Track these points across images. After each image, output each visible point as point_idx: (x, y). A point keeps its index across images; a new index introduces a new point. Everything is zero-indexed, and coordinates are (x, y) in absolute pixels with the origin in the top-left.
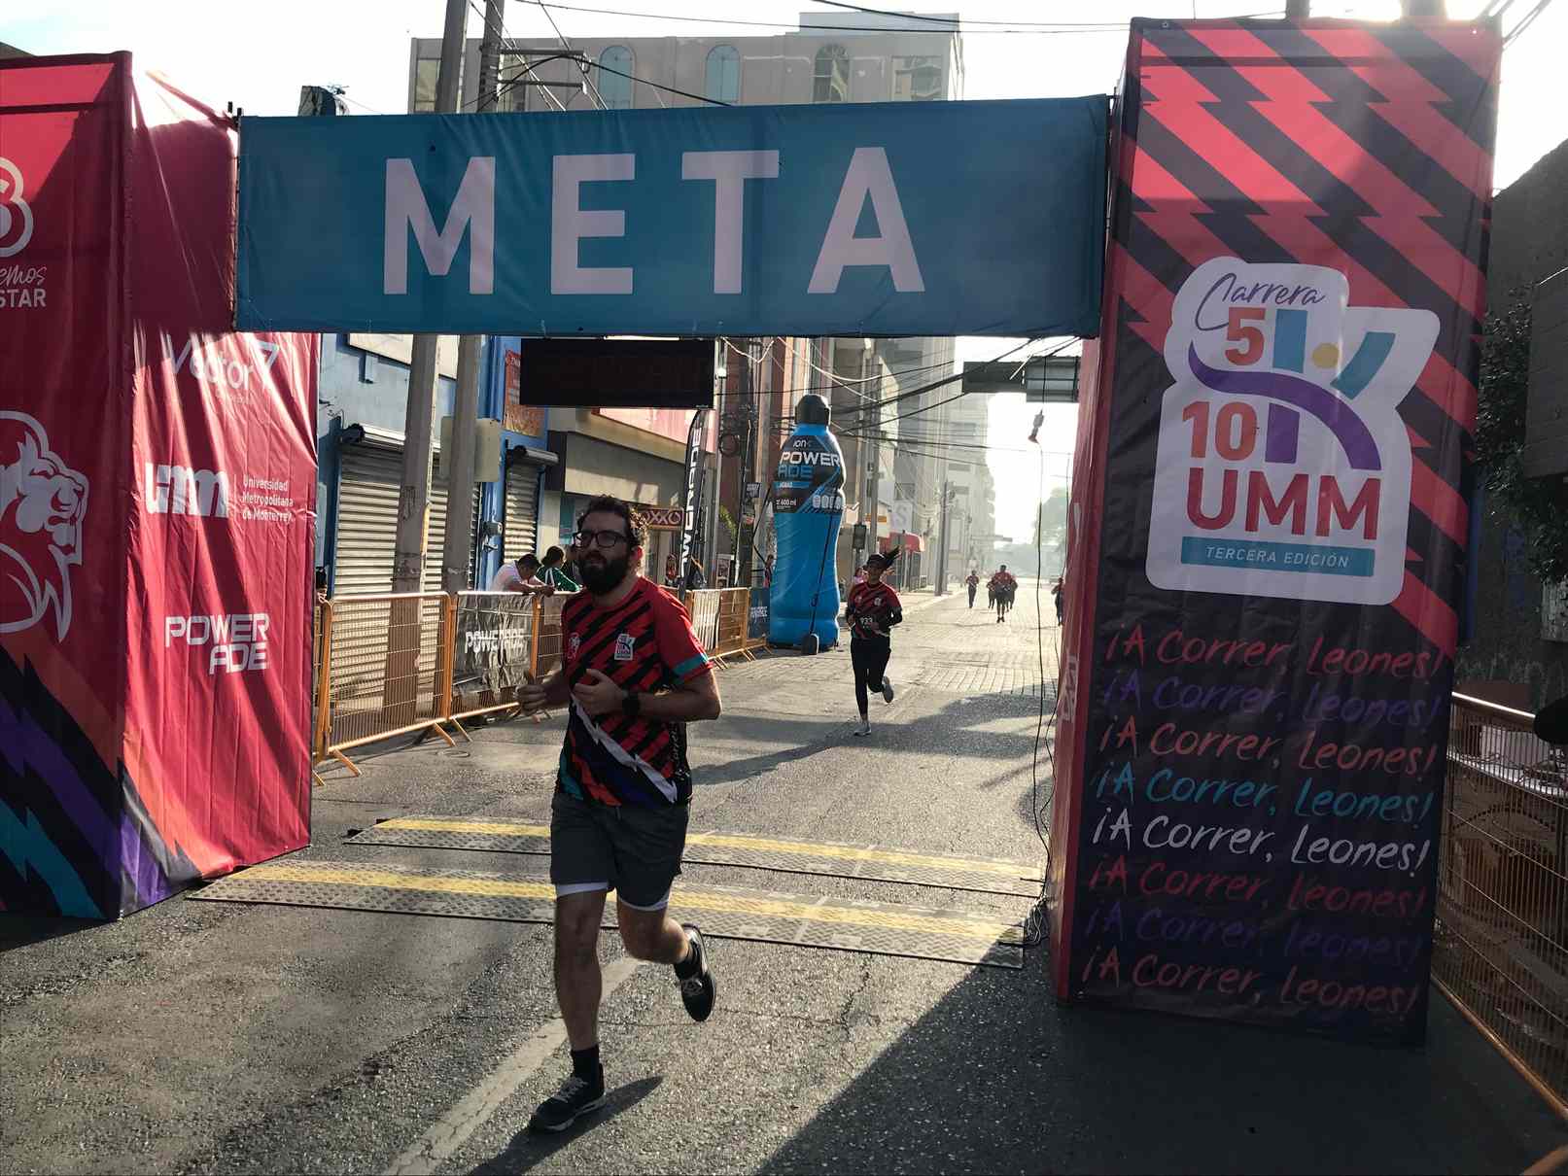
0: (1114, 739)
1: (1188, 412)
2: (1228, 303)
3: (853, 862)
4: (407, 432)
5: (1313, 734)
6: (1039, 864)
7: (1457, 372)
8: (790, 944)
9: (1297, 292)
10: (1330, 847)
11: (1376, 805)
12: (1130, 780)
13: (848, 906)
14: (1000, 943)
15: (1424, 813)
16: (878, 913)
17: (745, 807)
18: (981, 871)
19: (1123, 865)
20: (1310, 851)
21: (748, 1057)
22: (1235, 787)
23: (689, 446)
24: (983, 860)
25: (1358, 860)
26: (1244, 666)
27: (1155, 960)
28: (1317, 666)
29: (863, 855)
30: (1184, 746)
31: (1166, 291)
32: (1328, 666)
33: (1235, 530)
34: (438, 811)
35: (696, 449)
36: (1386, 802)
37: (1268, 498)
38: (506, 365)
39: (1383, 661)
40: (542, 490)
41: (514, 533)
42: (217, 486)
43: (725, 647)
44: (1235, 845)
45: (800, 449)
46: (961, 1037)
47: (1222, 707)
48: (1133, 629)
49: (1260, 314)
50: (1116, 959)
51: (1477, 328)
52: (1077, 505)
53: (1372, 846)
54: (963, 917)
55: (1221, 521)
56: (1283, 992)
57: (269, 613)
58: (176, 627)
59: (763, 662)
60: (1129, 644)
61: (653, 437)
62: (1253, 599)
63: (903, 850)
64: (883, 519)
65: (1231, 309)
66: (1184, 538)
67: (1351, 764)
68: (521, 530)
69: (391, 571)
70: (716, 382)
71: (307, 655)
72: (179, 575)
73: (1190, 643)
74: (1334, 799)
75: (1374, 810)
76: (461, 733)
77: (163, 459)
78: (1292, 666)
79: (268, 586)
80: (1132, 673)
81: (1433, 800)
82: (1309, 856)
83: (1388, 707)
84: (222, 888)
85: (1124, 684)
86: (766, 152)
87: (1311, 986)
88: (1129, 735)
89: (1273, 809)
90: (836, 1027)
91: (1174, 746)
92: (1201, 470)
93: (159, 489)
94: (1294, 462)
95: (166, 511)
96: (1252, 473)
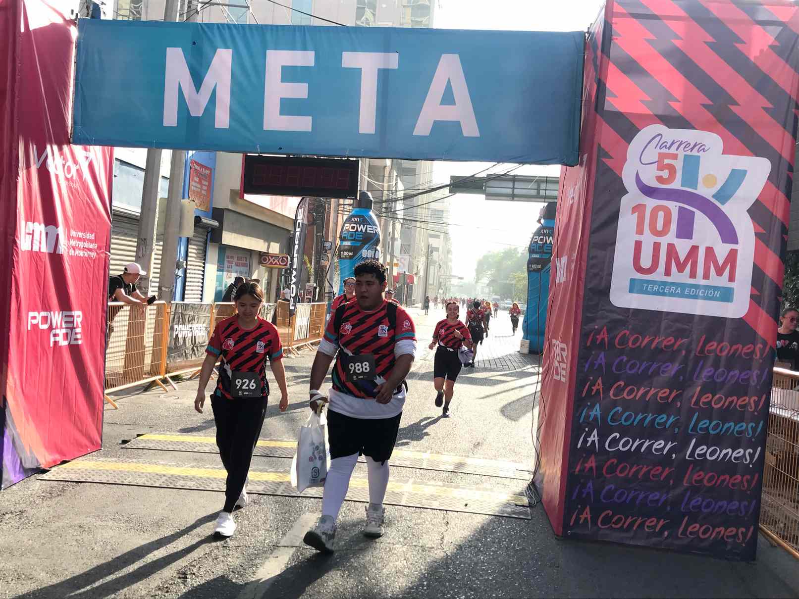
0: (590, 390)
1: (634, 209)
2: (658, 150)
3: (421, 460)
4: (143, 207)
5: (700, 388)
7: (780, 193)
8: (400, 505)
10: (706, 452)
11: (732, 428)
12: (598, 413)
13: (426, 484)
14: (516, 505)
15: (757, 433)
16: (445, 488)
19: (594, 460)
20: (696, 453)
21: (396, 568)
22: (657, 417)
23: (295, 220)
25: (722, 458)
26: (662, 349)
27: (610, 512)
28: (702, 351)
29: (425, 456)
30: (629, 394)
31: (624, 142)
32: (708, 350)
33: (658, 275)
34: (170, 430)
36: (738, 426)
37: (677, 259)
38: (191, 169)
40: (208, 243)
41: (192, 267)
42: (58, 235)
44: (656, 449)
45: (355, 223)
46: (508, 555)
47: (650, 373)
48: (601, 330)
49: (675, 157)
50: (589, 513)
51: (791, 169)
53: (730, 450)
55: (650, 271)
56: (680, 532)
57: (82, 311)
58: (34, 318)
60: (599, 337)
61: (272, 213)
62: (668, 313)
63: (446, 453)
64: (396, 265)
65: (659, 154)
66: (631, 279)
67: (719, 406)
68: (196, 266)
71: (102, 335)
72: (36, 287)
73: (632, 339)
74: (710, 423)
75: (731, 431)
76: (171, 384)
77: (31, 218)
78: (689, 352)
79: (81, 295)
80: (600, 353)
81: (763, 425)
82: (696, 456)
83: (740, 373)
84: (57, 473)
85: (596, 360)
86: (391, 54)
87: (695, 527)
88: (598, 388)
89: (676, 430)
90: (439, 551)
91: (623, 394)
92: (641, 242)
93: (27, 236)
94: (691, 239)
95: (30, 249)
96: (668, 244)
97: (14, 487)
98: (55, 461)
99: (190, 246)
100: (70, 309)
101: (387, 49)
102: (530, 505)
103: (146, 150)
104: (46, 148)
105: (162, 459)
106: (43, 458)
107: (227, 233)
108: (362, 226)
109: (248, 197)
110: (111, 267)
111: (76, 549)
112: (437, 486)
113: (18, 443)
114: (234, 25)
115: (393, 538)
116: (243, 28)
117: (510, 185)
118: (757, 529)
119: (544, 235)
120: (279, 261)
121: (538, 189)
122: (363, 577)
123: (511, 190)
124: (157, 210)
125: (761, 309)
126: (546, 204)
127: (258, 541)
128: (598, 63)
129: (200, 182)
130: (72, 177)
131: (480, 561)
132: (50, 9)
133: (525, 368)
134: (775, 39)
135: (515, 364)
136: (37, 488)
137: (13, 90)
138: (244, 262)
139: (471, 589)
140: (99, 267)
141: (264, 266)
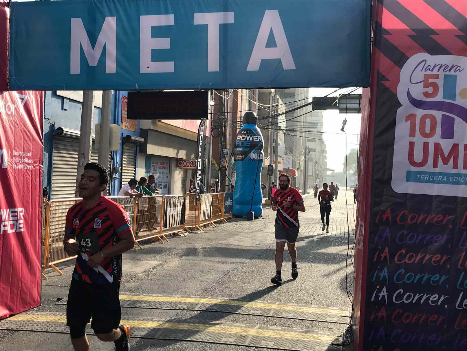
0: (379, 257)
1: (408, 118)
2: (424, 72)
3: (269, 310)
4: (81, 130)
5: (464, 254)
6: (348, 309)
8: (244, 346)
9: (452, 67)
12: (386, 275)
13: (268, 329)
14: (332, 344)
17: (224, 286)
18: (324, 313)
19: (384, 311)
22: (431, 276)
23: (199, 134)
24: (324, 308)
26: (434, 224)
29: (274, 307)
30: (409, 260)
31: (397, 68)
33: (429, 167)
35: (202, 135)
37: (442, 154)
38: (122, 102)
40: (137, 154)
41: (126, 171)
42: (2, 155)
43: (214, 218)
44: (432, 301)
45: (245, 134)
47: (425, 242)
48: (386, 211)
52: (361, 158)
54: (317, 333)
55: (423, 164)
57: (24, 208)
59: (230, 224)
60: (385, 216)
61: (184, 131)
62: (437, 196)
63: (291, 304)
64: (280, 163)
65: (424, 74)
66: (407, 171)
68: (129, 170)
69: (75, 188)
70: (209, 108)
73: (410, 217)
78: (454, 225)
79: (23, 196)
80: (386, 228)
82: (463, 306)
85: (383, 233)
86: (228, 13)
88: (386, 255)
89: (447, 286)
91: (405, 260)
92: (414, 142)
94: (453, 138)
96: (435, 143)
98: (6, 315)
99: (124, 156)
100: (14, 207)
101: (225, 9)
107: (151, 146)
108: (249, 136)
112: (276, 330)
120: (190, 164)
138: (165, 166)
140: (35, 175)
141: (179, 168)
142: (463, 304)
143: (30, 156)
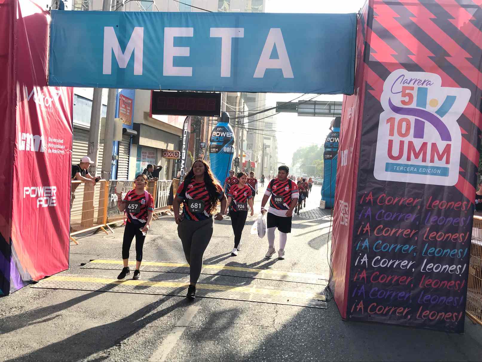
0: (362, 230)
1: (388, 121)
2: (402, 85)
3: (260, 274)
4: (91, 123)
5: (428, 229)
7: (477, 109)
8: (248, 301)
10: (433, 267)
11: (449, 253)
12: (368, 244)
13: (264, 288)
14: (318, 300)
15: (465, 255)
16: (275, 291)
19: (365, 273)
20: (427, 268)
21: (246, 339)
22: (403, 246)
23: (183, 130)
25: (443, 271)
26: (406, 205)
27: (375, 304)
28: (430, 206)
29: (263, 271)
30: (386, 233)
31: (381, 80)
32: (433, 205)
33: (403, 161)
34: (110, 257)
36: (452, 251)
37: (414, 150)
38: (120, 99)
39: (452, 204)
40: (131, 144)
41: (122, 159)
42: (41, 141)
44: (402, 266)
45: (219, 131)
46: (314, 331)
48: (369, 194)
49: (412, 88)
50: (362, 304)
53: (447, 266)
55: (398, 158)
56: (418, 314)
57: (56, 186)
58: (27, 191)
60: (368, 199)
62: (409, 184)
63: (276, 269)
64: (244, 156)
65: (403, 87)
66: (387, 163)
67: (440, 239)
68: (124, 158)
71: (69, 200)
72: (28, 173)
73: (387, 199)
74: (435, 250)
75: (448, 254)
76: (110, 230)
77: (24, 131)
78: (422, 206)
79: (56, 177)
80: (369, 208)
81: (467, 251)
82: (427, 269)
83: (453, 220)
84: (43, 284)
85: (366, 212)
86: (240, 28)
87: (427, 313)
88: (367, 229)
89: (415, 254)
90: (272, 328)
91: (382, 233)
92: (392, 140)
93: (23, 141)
94: (423, 138)
95: (24, 150)
96: (409, 142)
97: (17, 292)
98: (41, 277)
99: (120, 146)
100: (49, 185)
101: (237, 26)
102: (327, 300)
103: (92, 89)
104: (33, 88)
105: (105, 275)
106: (34, 274)
107: (142, 138)
108: (223, 133)
109: (154, 116)
110: (73, 159)
111: (54, 329)
112: (270, 289)
113: (19, 266)
114: (144, 12)
115: (245, 321)
116: (150, 15)
117: (313, 107)
118: (464, 313)
119: (333, 137)
120: (173, 155)
121: (330, 109)
122: (227, 344)
123: (313, 110)
124: (100, 125)
125: (466, 180)
126: (334, 118)
127: (163, 323)
128: (365, 32)
129: (125, 108)
130: (49, 105)
131: (297, 334)
132: (35, 5)
133: (323, 218)
134: (473, 16)
135: (317, 215)
136: (30, 293)
137: (12, 53)
138: (153, 155)
139: (292, 351)
140: (66, 160)
141: (164, 158)
142: (426, 268)
143: (62, 143)
